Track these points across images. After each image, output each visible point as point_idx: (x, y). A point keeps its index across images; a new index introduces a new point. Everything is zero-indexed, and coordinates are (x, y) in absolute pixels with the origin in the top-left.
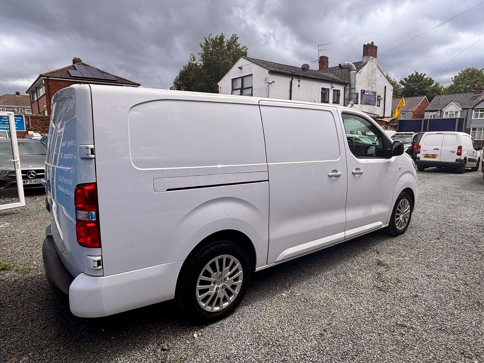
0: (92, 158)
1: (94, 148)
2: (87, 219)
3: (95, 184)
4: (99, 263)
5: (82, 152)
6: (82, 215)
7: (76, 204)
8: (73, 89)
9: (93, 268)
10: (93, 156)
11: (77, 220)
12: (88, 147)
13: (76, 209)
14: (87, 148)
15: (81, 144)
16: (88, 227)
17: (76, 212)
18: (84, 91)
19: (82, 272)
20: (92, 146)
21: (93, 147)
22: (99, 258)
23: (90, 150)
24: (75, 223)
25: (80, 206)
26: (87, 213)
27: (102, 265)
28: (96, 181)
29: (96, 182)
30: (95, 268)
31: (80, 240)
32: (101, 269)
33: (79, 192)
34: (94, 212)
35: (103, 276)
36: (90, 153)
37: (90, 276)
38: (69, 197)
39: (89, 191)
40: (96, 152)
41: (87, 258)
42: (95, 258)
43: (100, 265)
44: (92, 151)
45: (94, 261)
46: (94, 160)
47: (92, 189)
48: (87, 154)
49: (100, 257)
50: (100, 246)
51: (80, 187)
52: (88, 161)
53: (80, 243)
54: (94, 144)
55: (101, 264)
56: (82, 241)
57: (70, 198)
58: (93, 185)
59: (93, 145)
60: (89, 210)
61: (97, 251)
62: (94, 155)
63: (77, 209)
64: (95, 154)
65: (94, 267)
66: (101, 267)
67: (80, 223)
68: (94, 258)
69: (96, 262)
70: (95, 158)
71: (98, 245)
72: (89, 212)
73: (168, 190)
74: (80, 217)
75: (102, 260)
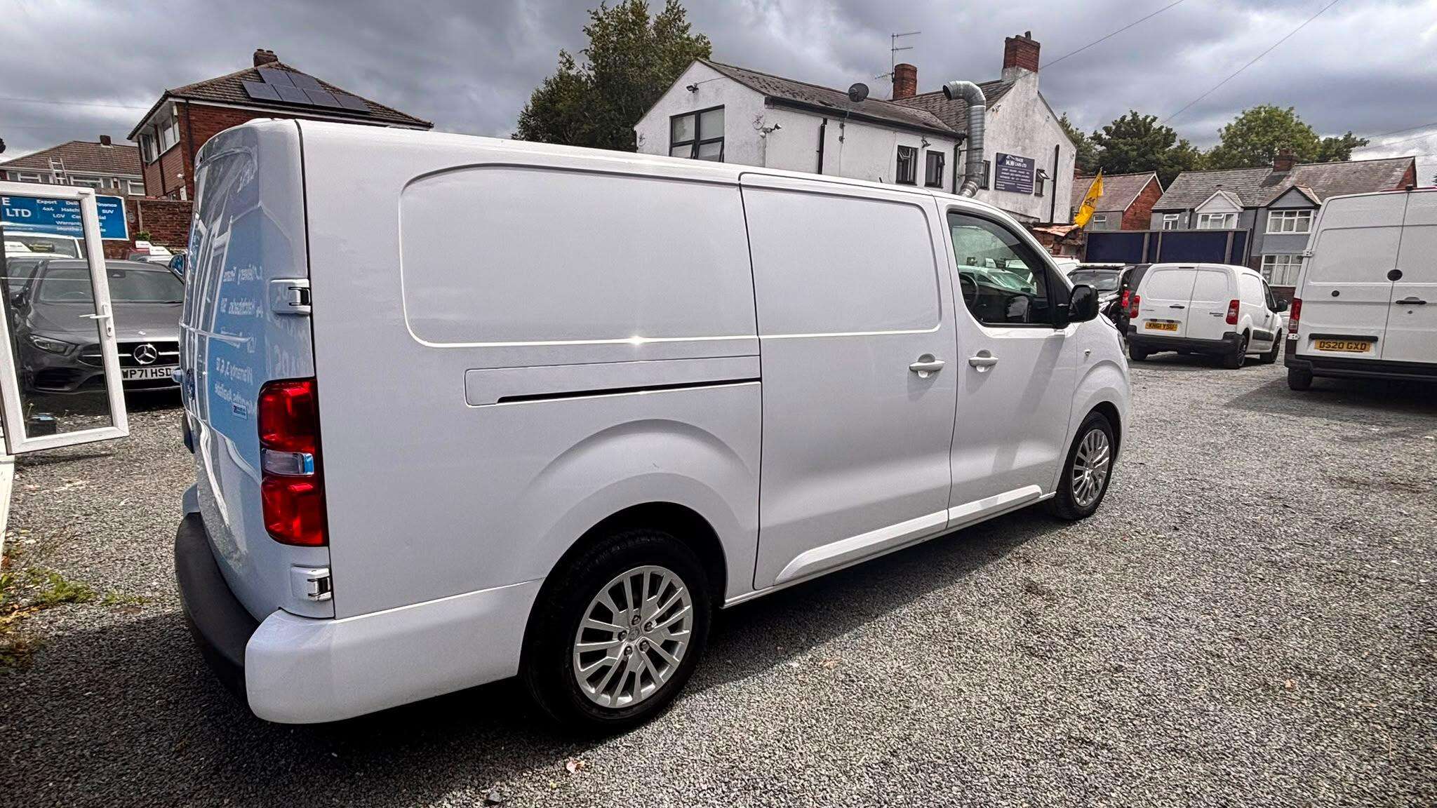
0: (303, 315)
1: (310, 289)
2: (292, 473)
3: (313, 382)
4: (323, 585)
5: (278, 298)
6: (279, 461)
7: (261, 434)
8: (252, 130)
9: (307, 597)
10: (307, 309)
11: (265, 474)
12: (294, 284)
13: (262, 446)
14: (290, 288)
15: (273, 277)
16: (295, 492)
17: (263, 453)
18: (283, 137)
19: (280, 608)
20: (304, 283)
21: (308, 286)
22: (324, 572)
23: (298, 293)
24: (260, 482)
25: (273, 437)
26: (290, 455)
27: (332, 590)
28: (313, 375)
29: (315, 377)
30: (312, 599)
31: (272, 527)
32: (328, 600)
33: (268, 402)
34: (309, 454)
35: (334, 618)
36: (299, 300)
37: (300, 619)
38: (244, 415)
39: (297, 400)
40: (315, 297)
41: (291, 573)
42: (314, 573)
43: (327, 591)
44: (305, 293)
45: (309, 580)
46: (309, 318)
47: (306, 395)
48: (290, 304)
49: (327, 570)
50: (326, 543)
51: (272, 389)
52: (293, 322)
53: (271, 532)
54: (309, 278)
55: (329, 588)
56: (277, 527)
57: (245, 417)
58: (306, 384)
59: (307, 281)
60: (297, 449)
61: (319, 553)
62: (309, 307)
63: (266, 445)
64: (311, 304)
65: (310, 595)
66: (327, 595)
67: (273, 484)
68: (309, 572)
69: (316, 583)
70: (311, 315)
71: (319, 539)
72: (295, 455)
73: (502, 400)
74: (273, 467)
75: (331, 576)
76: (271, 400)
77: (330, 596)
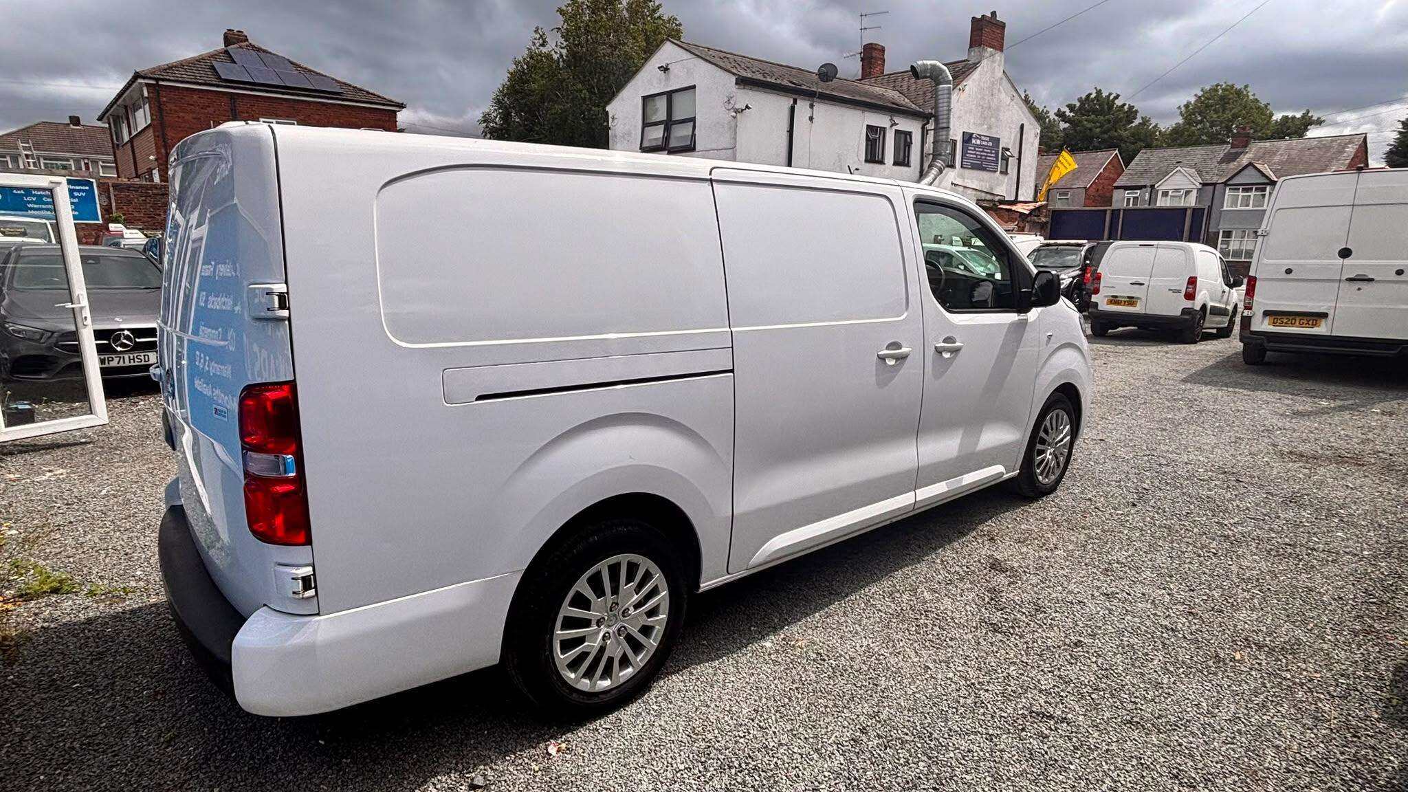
0: (282, 319)
1: (287, 293)
2: (274, 475)
3: (292, 385)
4: (307, 582)
5: (257, 301)
6: (261, 463)
7: (242, 437)
8: (226, 136)
9: (291, 595)
10: (285, 313)
11: (247, 474)
12: (272, 289)
13: (243, 448)
14: (267, 294)
15: (252, 281)
16: (277, 492)
17: (244, 456)
18: (254, 143)
19: (265, 605)
20: (282, 288)
21: (286, 291)
22: (307, 571)
23: (276, 298)
24: (243, 482)
25: (253, 439)
26: (271, 457)
27: (316, 587)
28: (292, 378)
29: (295, 380)
30: (297, 596)
31: (255, 527)
32: (313, 597)
33: (250, 405)
34: (290, 456)
35: (318, 614)
36: (277, 305)
37: (285, 616)
38: (225, 416)
39: (276, 403)
40: (293, 301)
41: (275, 571)
42: (298, 572)
43: (311, 588)
44: (283, 298)
45: (293, 579)
46: (287, 322)
47: (285, 398)
48: (268, 309)
49: (310, 569)
50: (308, 541)
51: (252, 392)
52: (271, 324)
53: (255, 533)
54: (286, 283)
55: (313, 586)
56: (261, 527)
57: (226, 419)
58: (286, 387)
59: (285, 285)
60: (278, 451)
61: (302, 553)
62: (287, 311)
63: (247, 447)
64: (289, 309)
65: (294, 593)
66: (312, 592)
67: (256, 487)
68: (294, 571)
69: (300, 581)
70: (289, 319)
71: (302, 539)
72: (277, 457)
73: (480, 398)
74: (254, 469)
75: (314, 574)
76: (251, 403)
77: (314, 593)
